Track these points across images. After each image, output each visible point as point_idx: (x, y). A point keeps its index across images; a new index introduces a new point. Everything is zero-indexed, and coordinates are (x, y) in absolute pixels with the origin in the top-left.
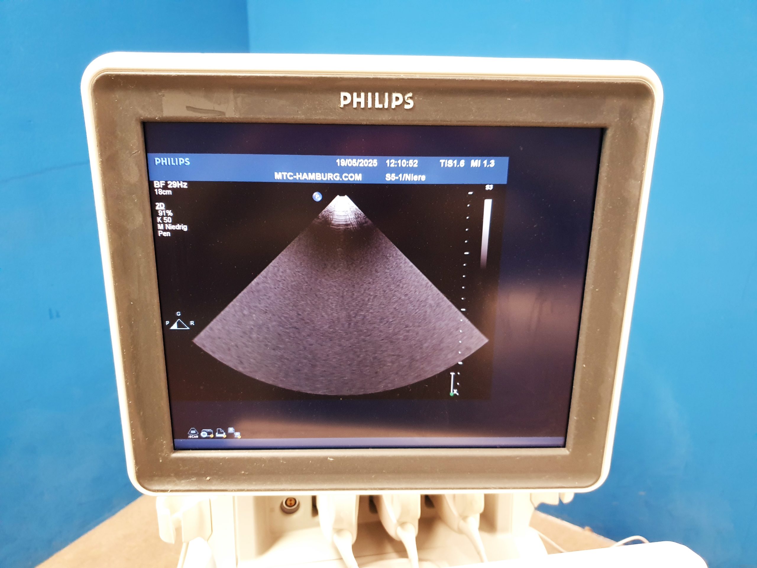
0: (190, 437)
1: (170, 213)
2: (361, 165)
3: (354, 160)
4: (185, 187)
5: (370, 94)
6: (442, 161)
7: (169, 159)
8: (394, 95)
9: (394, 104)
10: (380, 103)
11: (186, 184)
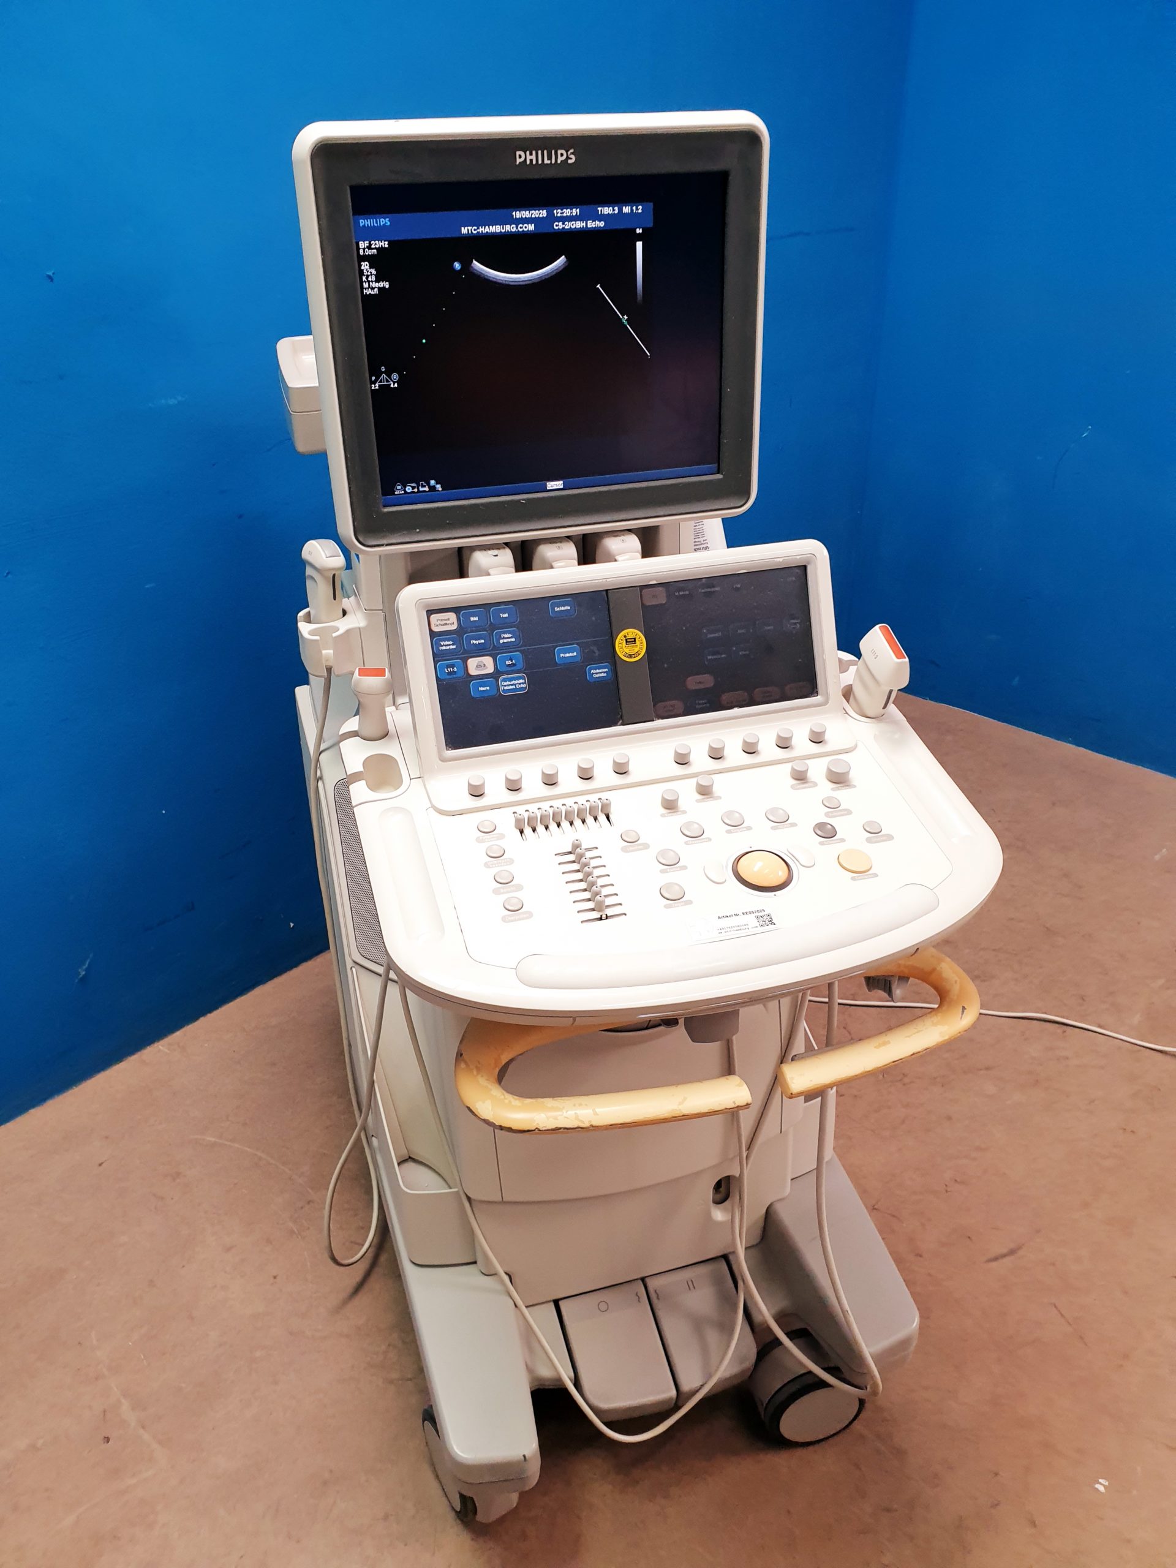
0: (396, 493)
1: (374, 272)
2: (533, 216)
3: (527, 212)
4: (386, 246)
5: (540, 152)
6: (599, 209)
7: (372, 220)
8: (560, 152)
9: (560, 159)
10: (548, 159)
11: (386, 243)
